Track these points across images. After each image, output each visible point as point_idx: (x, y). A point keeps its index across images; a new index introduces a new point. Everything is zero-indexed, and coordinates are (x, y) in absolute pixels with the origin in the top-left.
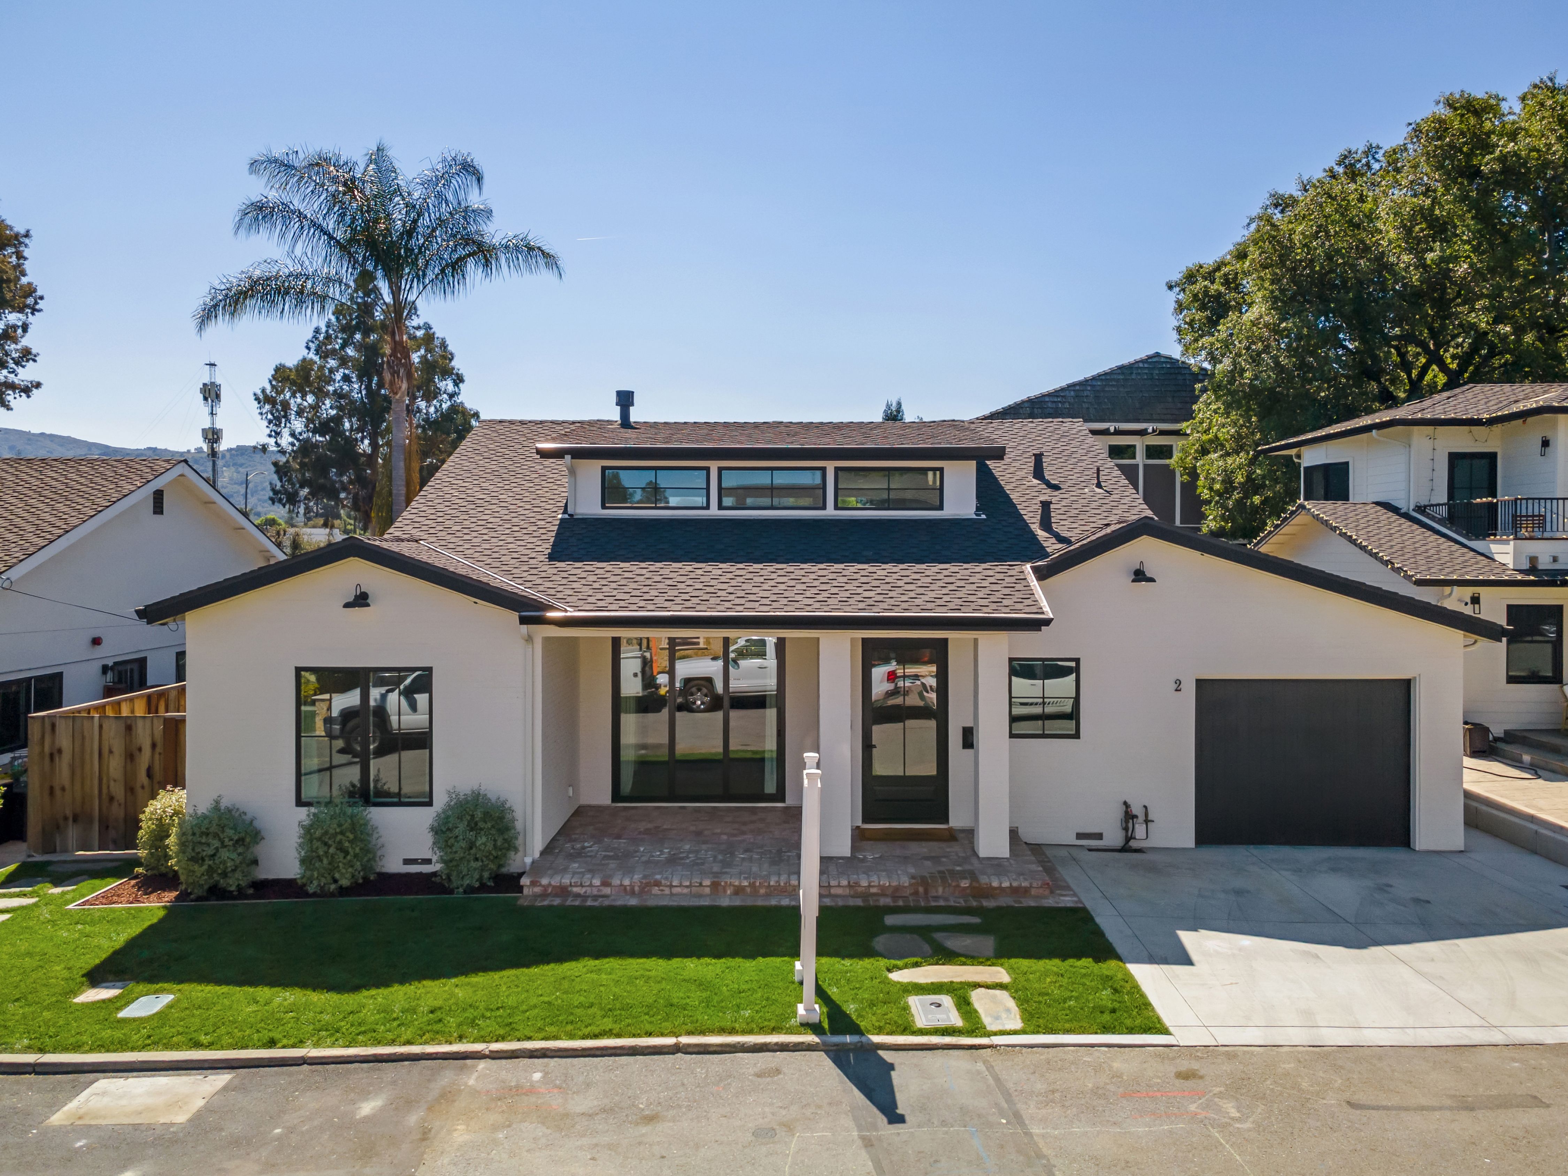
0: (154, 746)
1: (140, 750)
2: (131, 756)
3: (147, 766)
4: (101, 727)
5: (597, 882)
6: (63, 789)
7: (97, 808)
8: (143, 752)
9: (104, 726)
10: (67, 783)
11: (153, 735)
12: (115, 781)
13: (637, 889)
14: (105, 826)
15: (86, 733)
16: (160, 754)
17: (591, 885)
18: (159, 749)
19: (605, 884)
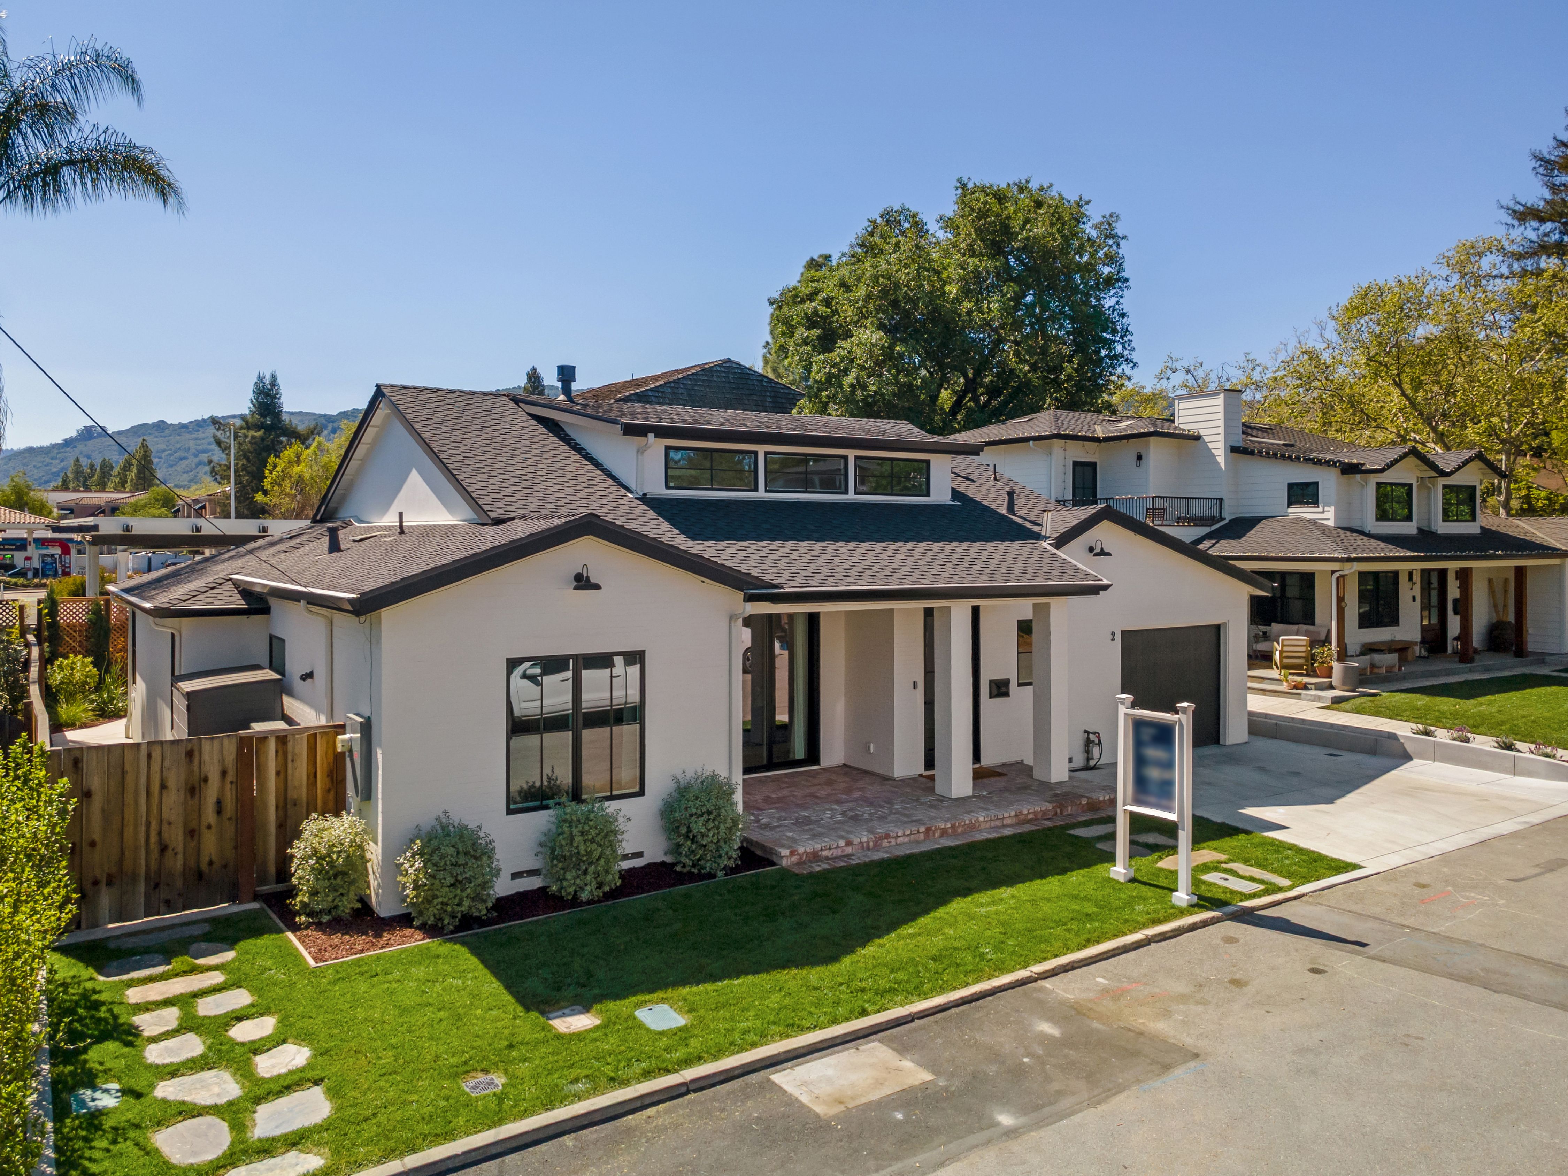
0: (224, 773)
1: (206, 780)
2: (193, 790)
3: (215, 799)
4: (149, 756)
5: (842, 843)
6: (93, 844)
7: (143, 862)
8: (210, 781)
9: (153, 755)
10: (97, 836)
11: (222, 761)
12: (170, 823)
13: (871, 844)
14: (155, 884)
15: (127, 767)
16: (231, 783)
17: (838, 847)
18: (231, 777)
19: (849, 843)
